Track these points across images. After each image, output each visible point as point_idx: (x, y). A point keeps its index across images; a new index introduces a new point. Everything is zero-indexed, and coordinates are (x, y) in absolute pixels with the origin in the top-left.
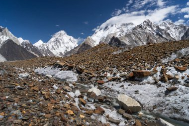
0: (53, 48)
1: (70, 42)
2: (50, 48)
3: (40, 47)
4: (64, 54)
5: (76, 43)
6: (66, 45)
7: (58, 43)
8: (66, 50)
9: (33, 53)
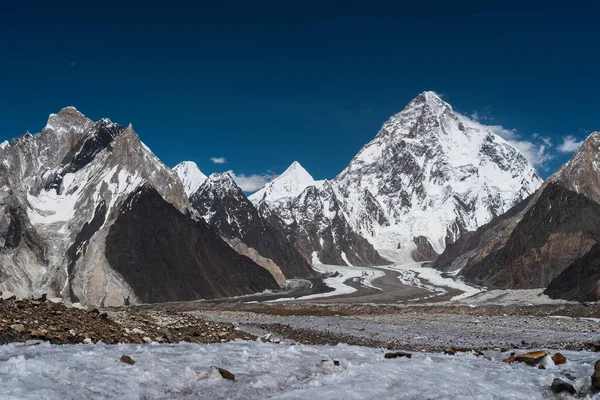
0: (372, 207)
1: (489, 169)
2: (354, 210)
3: (292, 206)
4: (440, 250)
5: (529, 170)
6: (460, 188)
7: (405, 179)
8: (458, 224)
9: (252, 253)
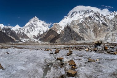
0: (28, 31)
2: (25, 31)
3: (17, 31)
4: (37, 37)
5: (48, 27)
6: (39, 29)
7: (32, 28)
8: (39, 34)
9: (11, 37)
